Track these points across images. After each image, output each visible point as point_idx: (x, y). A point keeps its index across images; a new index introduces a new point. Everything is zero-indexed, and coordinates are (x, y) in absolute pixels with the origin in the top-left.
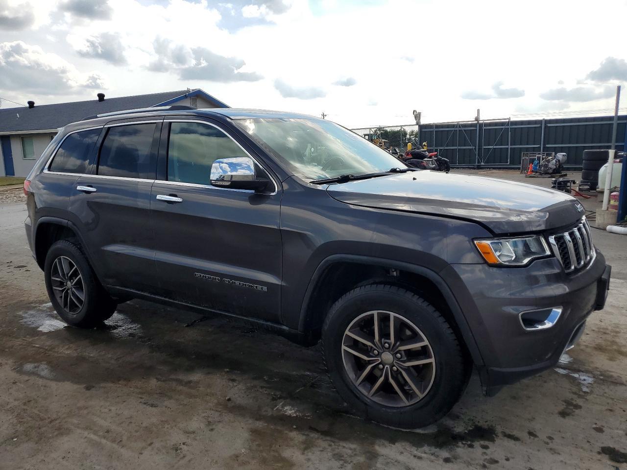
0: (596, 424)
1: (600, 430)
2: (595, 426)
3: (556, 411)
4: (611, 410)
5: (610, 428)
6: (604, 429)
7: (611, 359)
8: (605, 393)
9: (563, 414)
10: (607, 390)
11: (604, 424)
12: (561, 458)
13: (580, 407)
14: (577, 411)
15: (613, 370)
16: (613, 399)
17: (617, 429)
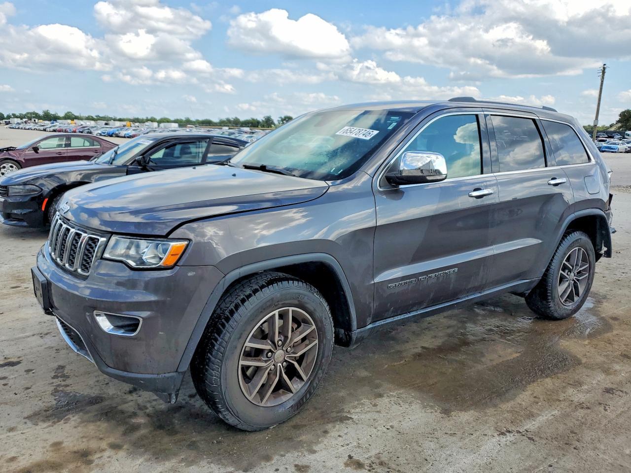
0: (33, 373)
1: (28, 371)
2: (33, 371)
3: (67, 366)
4: (28, 388)
5: (20, 375)
6: (25, 373)
7: (57, 445)
8: (40, 400)
9: (62, 367)
10: (40, 403)
11: (27, 376)
12: (43, 347)
13: (54, 378)
14: (53, 374)
15: (46, 430)
16: (30, 397)
17: (15, 378)
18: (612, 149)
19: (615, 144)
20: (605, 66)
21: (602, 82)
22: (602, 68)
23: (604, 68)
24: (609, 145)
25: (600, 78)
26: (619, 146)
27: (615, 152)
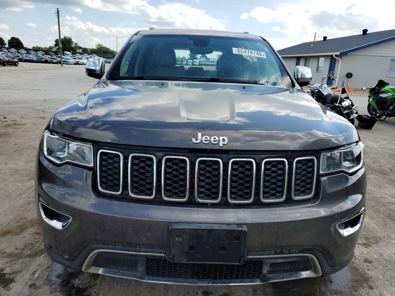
18: (67, 62)
19: (67, 59)
20: (58, 10)
21: (59, 20)
22: (57, 11)
23: (58, 11)
24: (65, 60)
25: (57, 17)
26: (70, 60)
27: (69, 64)
